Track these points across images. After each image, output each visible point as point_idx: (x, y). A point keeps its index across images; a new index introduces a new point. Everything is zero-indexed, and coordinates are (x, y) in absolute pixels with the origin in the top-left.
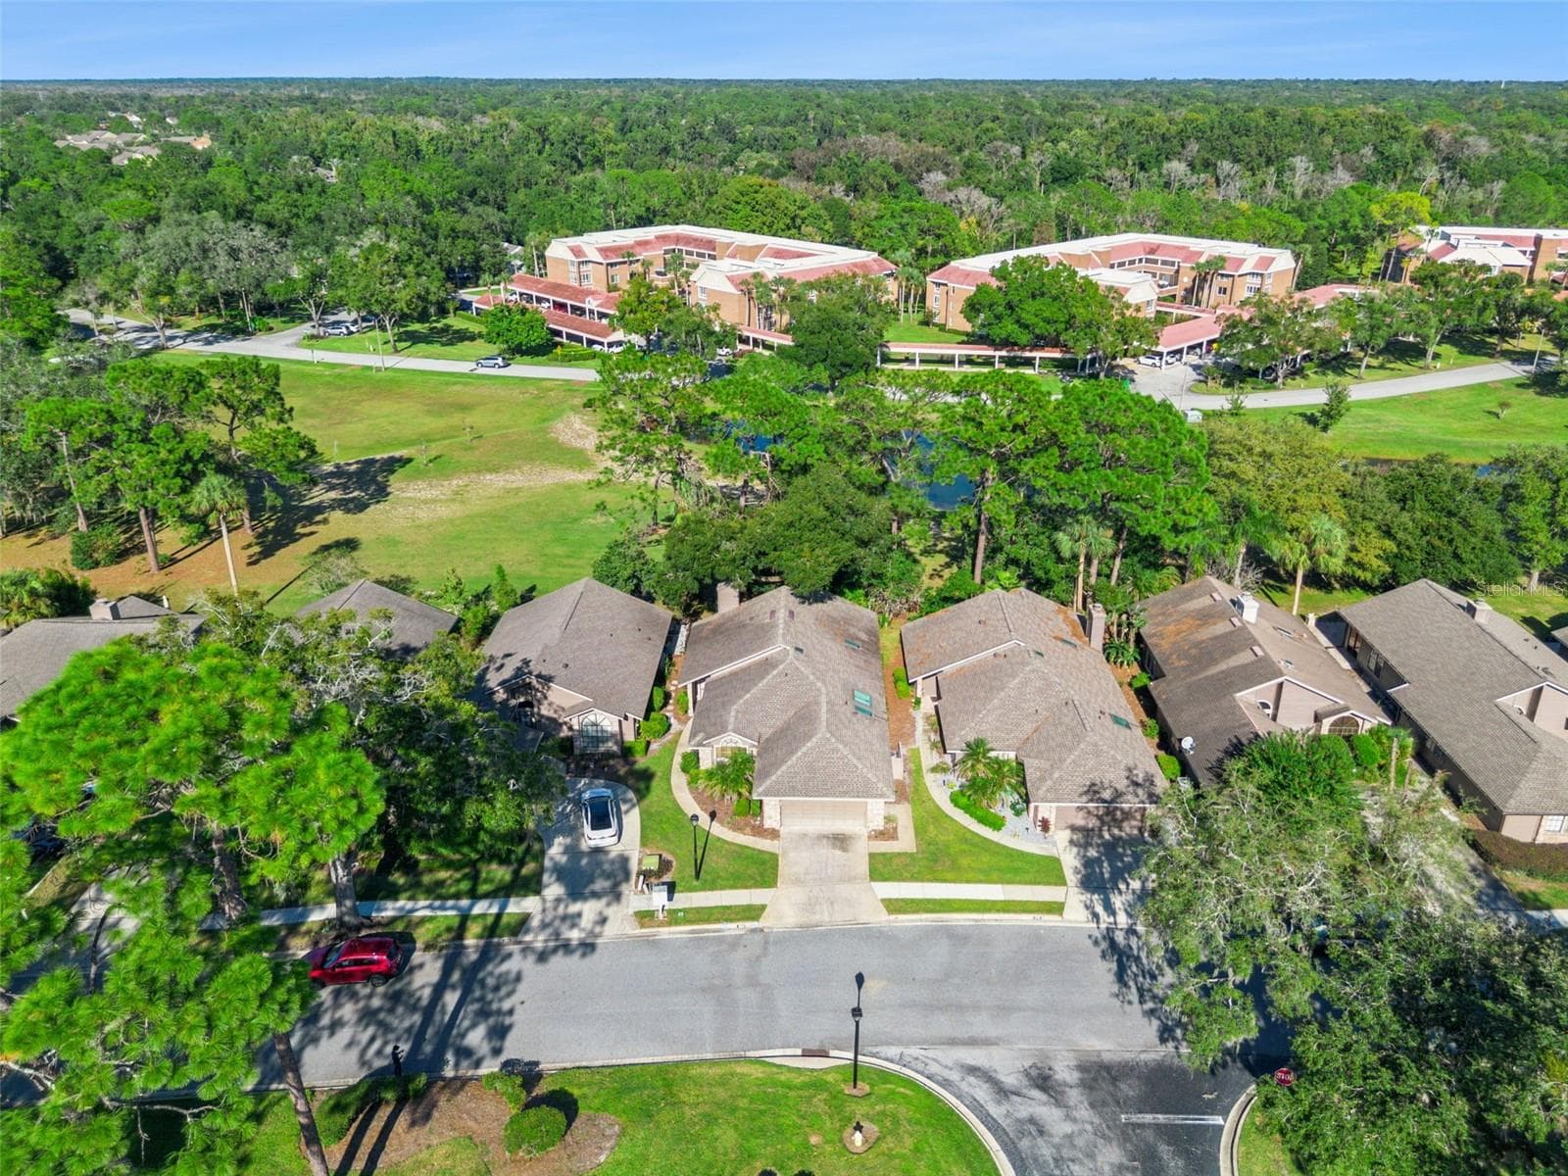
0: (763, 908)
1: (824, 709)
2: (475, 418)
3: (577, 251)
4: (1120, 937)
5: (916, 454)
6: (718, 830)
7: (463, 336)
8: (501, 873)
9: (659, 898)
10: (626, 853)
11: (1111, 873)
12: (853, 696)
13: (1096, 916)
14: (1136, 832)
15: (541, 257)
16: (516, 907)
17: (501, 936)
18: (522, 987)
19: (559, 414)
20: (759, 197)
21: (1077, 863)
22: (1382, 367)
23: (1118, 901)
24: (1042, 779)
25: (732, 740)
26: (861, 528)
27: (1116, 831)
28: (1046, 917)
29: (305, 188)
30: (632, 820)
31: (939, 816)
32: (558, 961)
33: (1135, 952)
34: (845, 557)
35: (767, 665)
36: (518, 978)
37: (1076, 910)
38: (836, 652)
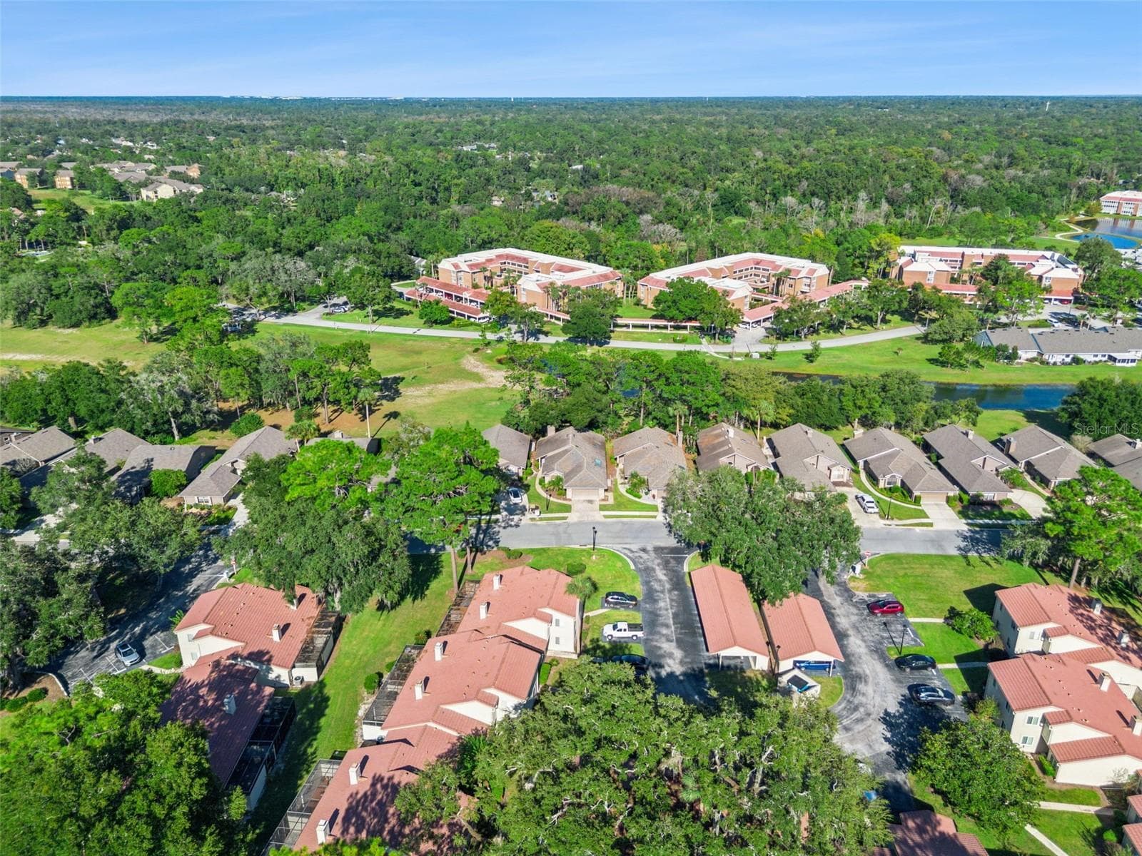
0: (568, 517)
1: (585, 464)
2: (424, 358)
3: (456, 266)
4: (671, 523)
5: (618, 380)
6: (552, 499)
7: (400, 313)
8: (488, 509)
9: (536, 515)
10: (525, 504)
11: (671, 508)
12: (595, 461)
13: (665, 518)
15: (436, 267)
16: (494, 517)
17: (491, 523)
18: (501, 534)
19: (462, 356)
20: (550, 234)
21: (662, 506)
22: (858, 328)
23: (673, 515)
24: (653, 484)
25: (556, 473)
26: (599, 406)
28: (650, 519)
29: (292, 221)
30: (525, 497)
31: (621, 495)
32: (509, 529)
33: (675, 526)
34: (593, 415)
35: (566, 451)
36: (499, 532)
37: (660, 517)
38: (589, 448)
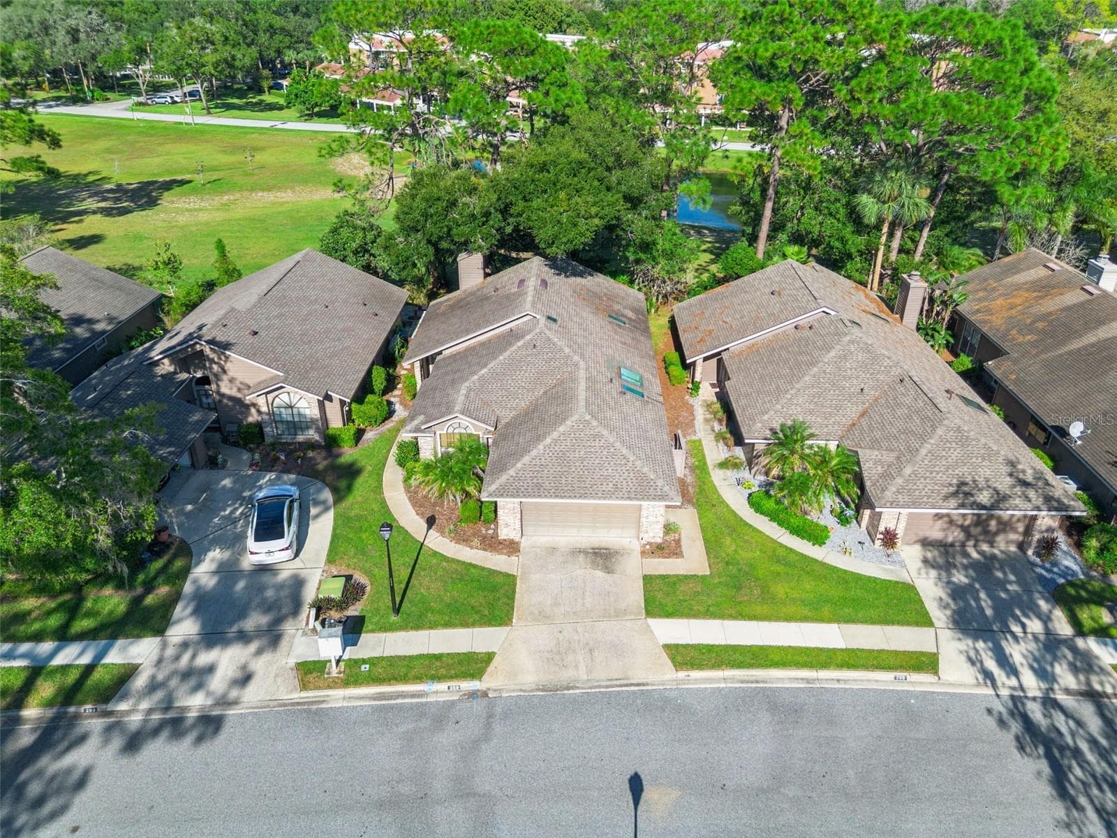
0: (490, 657)
1: (582, 385)
2: (264, 156)
4: (1035, 712)
6: (437, 542)
7: (272, 107)
8: (111, 601)
9: (330, 647)
10: (303, 573)
11: (994, 608)
12: (620, 375)
13: (988, 675)
14: (1013, 548)
17: (82, 703)
18: (82, 800)
19: (341, 154)
21: (940, 592)
23: (1017, 652)
24: (887, 476)
25: (460, 424)
27: (985, 547)
28: (915, 677)
30: (322, 528)
32: (157, 751)
33: (1069, 740)
35: (513, 336)
36: (81, 783)
37: (957, 666)
38: (597, 325)
